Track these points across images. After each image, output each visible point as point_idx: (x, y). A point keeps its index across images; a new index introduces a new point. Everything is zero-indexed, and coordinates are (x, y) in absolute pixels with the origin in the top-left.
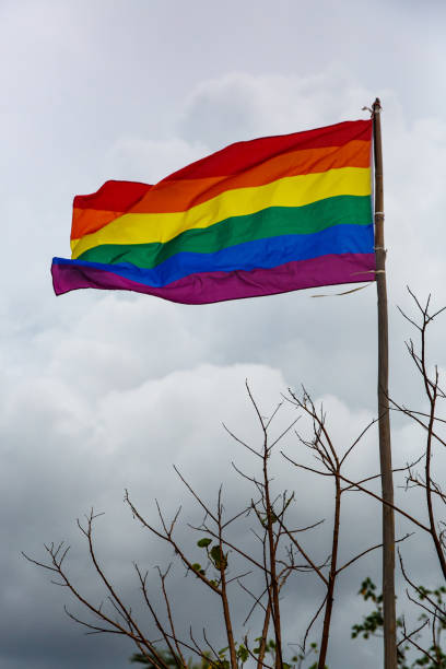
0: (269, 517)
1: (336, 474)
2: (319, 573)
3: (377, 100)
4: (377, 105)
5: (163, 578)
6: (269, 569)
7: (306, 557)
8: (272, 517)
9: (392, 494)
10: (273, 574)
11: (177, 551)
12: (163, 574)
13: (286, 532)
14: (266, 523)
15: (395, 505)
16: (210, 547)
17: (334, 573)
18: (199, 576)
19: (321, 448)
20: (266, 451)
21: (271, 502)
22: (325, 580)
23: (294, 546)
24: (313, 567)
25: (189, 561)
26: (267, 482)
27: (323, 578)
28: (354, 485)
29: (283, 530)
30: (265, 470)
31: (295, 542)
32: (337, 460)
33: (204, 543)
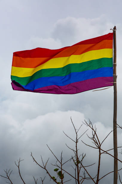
0: (77, 162)
1: (99, 148)
2: (93, 180)
3: (115, 27)
4: (115, 28)
5: (43, 181)
6: (77, 178)
7: (89, 175)
8: (78, 162)
9: (117, 155)
10: (78, 181)
11: (48, 172)
12: (43, 180)
13: (83, 167)
14: (76, 163)
15: (118, 159)
16: (58, 171)
17: (98, 180)
18: (54, 181)
19: (95, 140)
20: (77, 140)
21: (78, 157)
23: (85, 171)
24: (91, 178)
25: (51, 176)
26: (77, 150)
27: (94, 182)
28: (105, 152)
29: (82, 166)
30: (76, 146)
31: (86, 170)
32: (100, 143)
33: (56, 170)
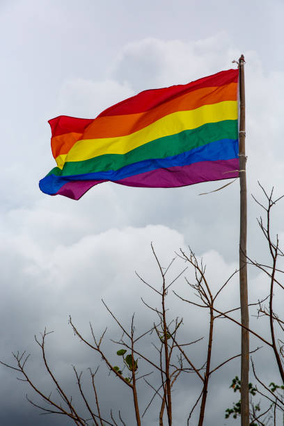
0: (165, 335)
1: (211, 306)
2: (198, 373)
3: (242, 56)
4: (242, 59)
5: (93, 376)
6: (164, 369)
7: (189, 362)
8: (167, 336)
9: (248, 321)
10: (167, 374)
11: (104, 358)
12: (93, 373)
13: (177, 345)
14: (164, 338)
15: (250, 328)
16: (125, 355)
17: (208, 374)
18: (117, 375)
19: (201, 289)
20: (164, 291)
21: (167, 325)
22: (202, 379)
23: (182, 355)
24: (194, 369)
25: (111, 364)
26: (164, 312)
27: (200, 377)
28: (222, 314)
29: (175, 344)
30: (163, 303)
31: (183, 352)
32: (211, 297)
33: (121, 353)
